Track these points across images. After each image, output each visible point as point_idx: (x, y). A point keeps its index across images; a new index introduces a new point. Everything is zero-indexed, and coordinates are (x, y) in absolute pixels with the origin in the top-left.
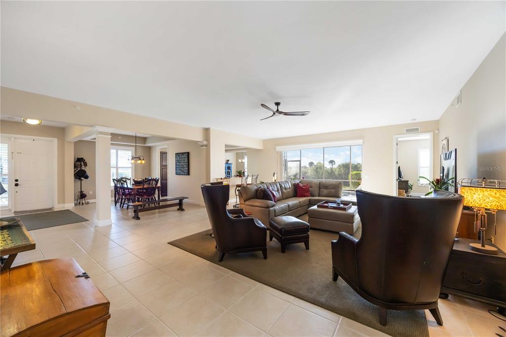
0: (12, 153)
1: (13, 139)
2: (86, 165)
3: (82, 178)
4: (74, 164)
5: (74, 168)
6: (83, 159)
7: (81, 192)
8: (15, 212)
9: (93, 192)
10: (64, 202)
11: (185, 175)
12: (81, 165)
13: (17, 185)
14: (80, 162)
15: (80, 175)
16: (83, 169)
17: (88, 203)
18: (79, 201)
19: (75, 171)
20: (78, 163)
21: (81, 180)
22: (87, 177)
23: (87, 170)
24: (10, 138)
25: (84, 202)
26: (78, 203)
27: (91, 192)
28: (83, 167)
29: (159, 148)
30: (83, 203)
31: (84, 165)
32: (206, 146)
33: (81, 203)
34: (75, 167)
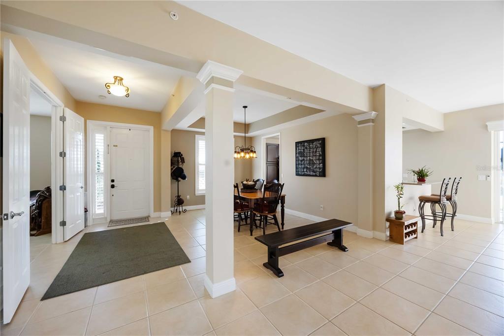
0: (108, 146)
1: (108, 128)
2: (183, 161)
3: (180, 179)
4: (171, 160)
5: (171, 166)
6: (180, 153)
7: (178, 196)
8: (111, 221)
9: (190, 197)
10: (160, 210)
11: (316, 176)
12: (178, 161)
13: (113, 186)
14: (177, 158)
15: (178, 174)
16: (181, 166)
17: (185, 211)
18: (176, 208)
19: (172, 169)
20: (176, 159)
21: (178, 181)
22: (184, 177)
23: (185, 167)
24: (105, 127)
25: (181, 210)
26: (175, 211)
27: (188, 197)
28: (181, 163)
29: (263, 138)
30: (180, 212)
31: (182, 161)
32: (373, 121)
33: (178, 210)
34: (172, 164)
